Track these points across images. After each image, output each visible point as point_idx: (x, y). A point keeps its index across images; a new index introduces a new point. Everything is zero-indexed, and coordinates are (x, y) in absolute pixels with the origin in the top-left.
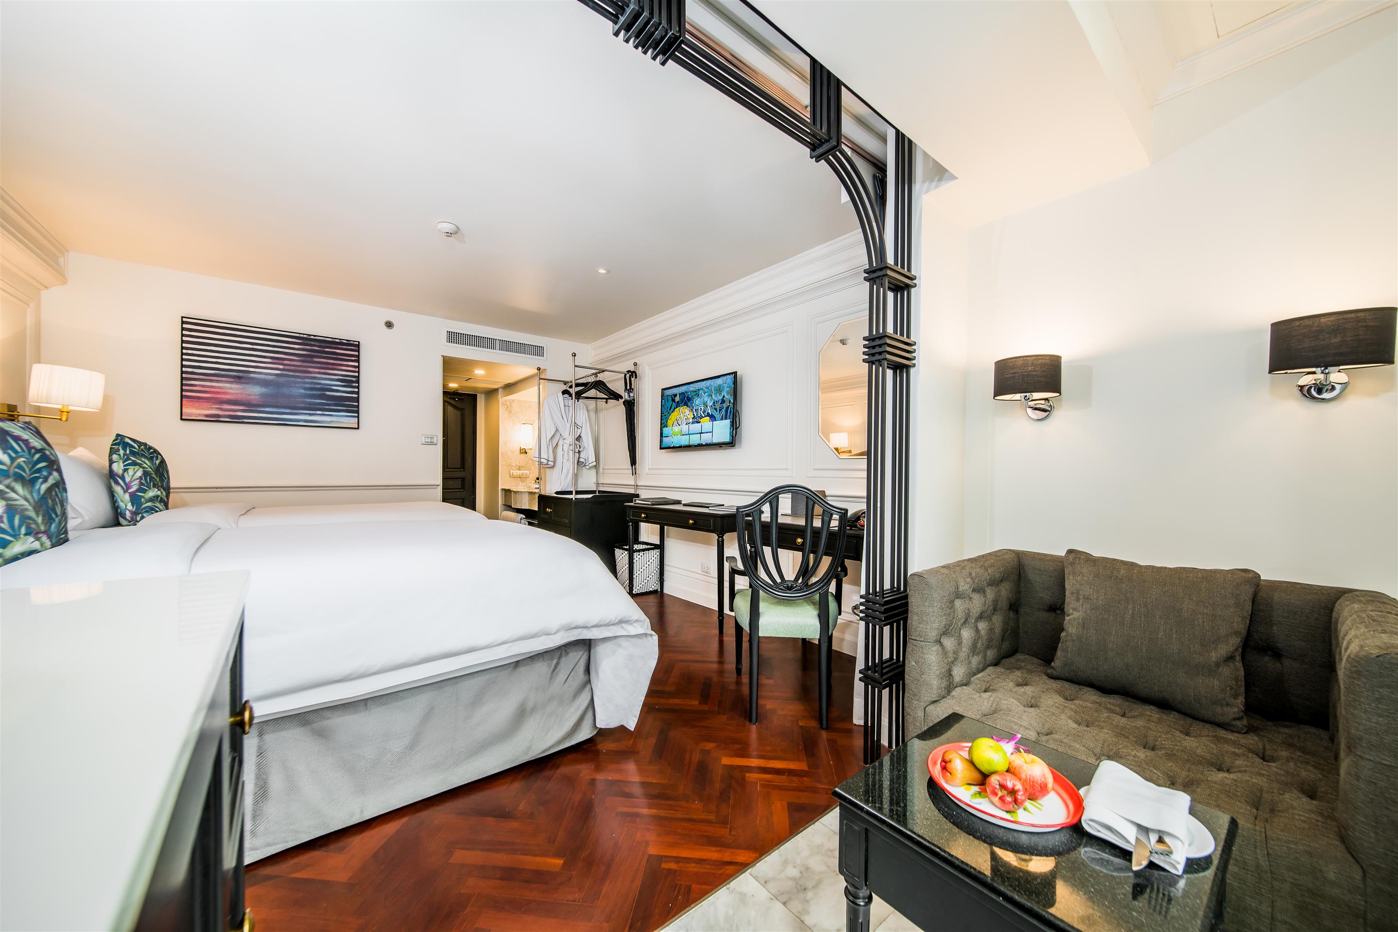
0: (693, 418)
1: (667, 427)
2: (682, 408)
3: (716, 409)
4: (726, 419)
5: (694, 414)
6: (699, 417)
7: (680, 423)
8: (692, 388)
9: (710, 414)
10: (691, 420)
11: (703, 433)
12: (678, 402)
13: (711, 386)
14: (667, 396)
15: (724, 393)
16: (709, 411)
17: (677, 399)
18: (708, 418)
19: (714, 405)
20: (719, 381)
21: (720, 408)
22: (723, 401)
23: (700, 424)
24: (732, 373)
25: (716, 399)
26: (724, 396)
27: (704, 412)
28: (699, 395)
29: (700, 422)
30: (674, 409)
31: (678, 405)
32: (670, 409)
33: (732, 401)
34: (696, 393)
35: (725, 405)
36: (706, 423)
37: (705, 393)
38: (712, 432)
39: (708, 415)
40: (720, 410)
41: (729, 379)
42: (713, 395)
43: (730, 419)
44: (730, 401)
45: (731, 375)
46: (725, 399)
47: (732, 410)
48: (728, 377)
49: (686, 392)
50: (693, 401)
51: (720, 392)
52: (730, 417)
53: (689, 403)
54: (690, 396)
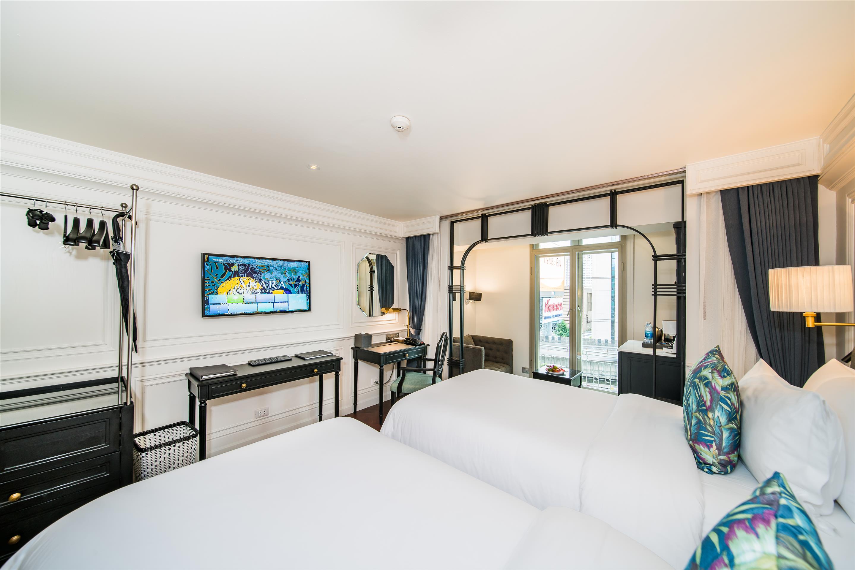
0: (262, 289)
1: (217, 294)
2: (242, 278)
3: (291, 285)
4: (302, 292)
5: (262, 286)
6: (270, 289)
7: (241, 292)
8: (258, 262)
9: (285, 288)
10: (259, 291)
11: (276, 302)
12: (236, 272)
13: (283, 265)
14: (216, 263)
15: (299, 274)
16: (284, 286)
17: (235, 268)
18: (282, 291)
19: (289, 282)
20: (294, 264)
21: (295, 284)
22: (298, 280)
23: (273, 295)
24: (307, 262)
25: (290, 277)
26: (299, 277)
27: (277, 285)
28: (268, 270)
29: (272, 293)
30: (230, 277)
31: (236, 274)
32: (222, 277)
33: (308, 281)
34: (265, 268)
35: (301, 283)
36: (280, 295)
37: (277, 270)
38: (288, 302)
39: (282, 288)
40: (295, 287)
41: (304, 265)
42: (287, 273)
43: (306, 293)
44: (305, 281)
45: (306, 263)
46: (300, 278)
47: (308, 287)
48: (302, 263)
49: (249, 265)
50: (261, 274)
51: (295, 273)
52: (306, 292)
53: (255, 276)
54: (256, 270)
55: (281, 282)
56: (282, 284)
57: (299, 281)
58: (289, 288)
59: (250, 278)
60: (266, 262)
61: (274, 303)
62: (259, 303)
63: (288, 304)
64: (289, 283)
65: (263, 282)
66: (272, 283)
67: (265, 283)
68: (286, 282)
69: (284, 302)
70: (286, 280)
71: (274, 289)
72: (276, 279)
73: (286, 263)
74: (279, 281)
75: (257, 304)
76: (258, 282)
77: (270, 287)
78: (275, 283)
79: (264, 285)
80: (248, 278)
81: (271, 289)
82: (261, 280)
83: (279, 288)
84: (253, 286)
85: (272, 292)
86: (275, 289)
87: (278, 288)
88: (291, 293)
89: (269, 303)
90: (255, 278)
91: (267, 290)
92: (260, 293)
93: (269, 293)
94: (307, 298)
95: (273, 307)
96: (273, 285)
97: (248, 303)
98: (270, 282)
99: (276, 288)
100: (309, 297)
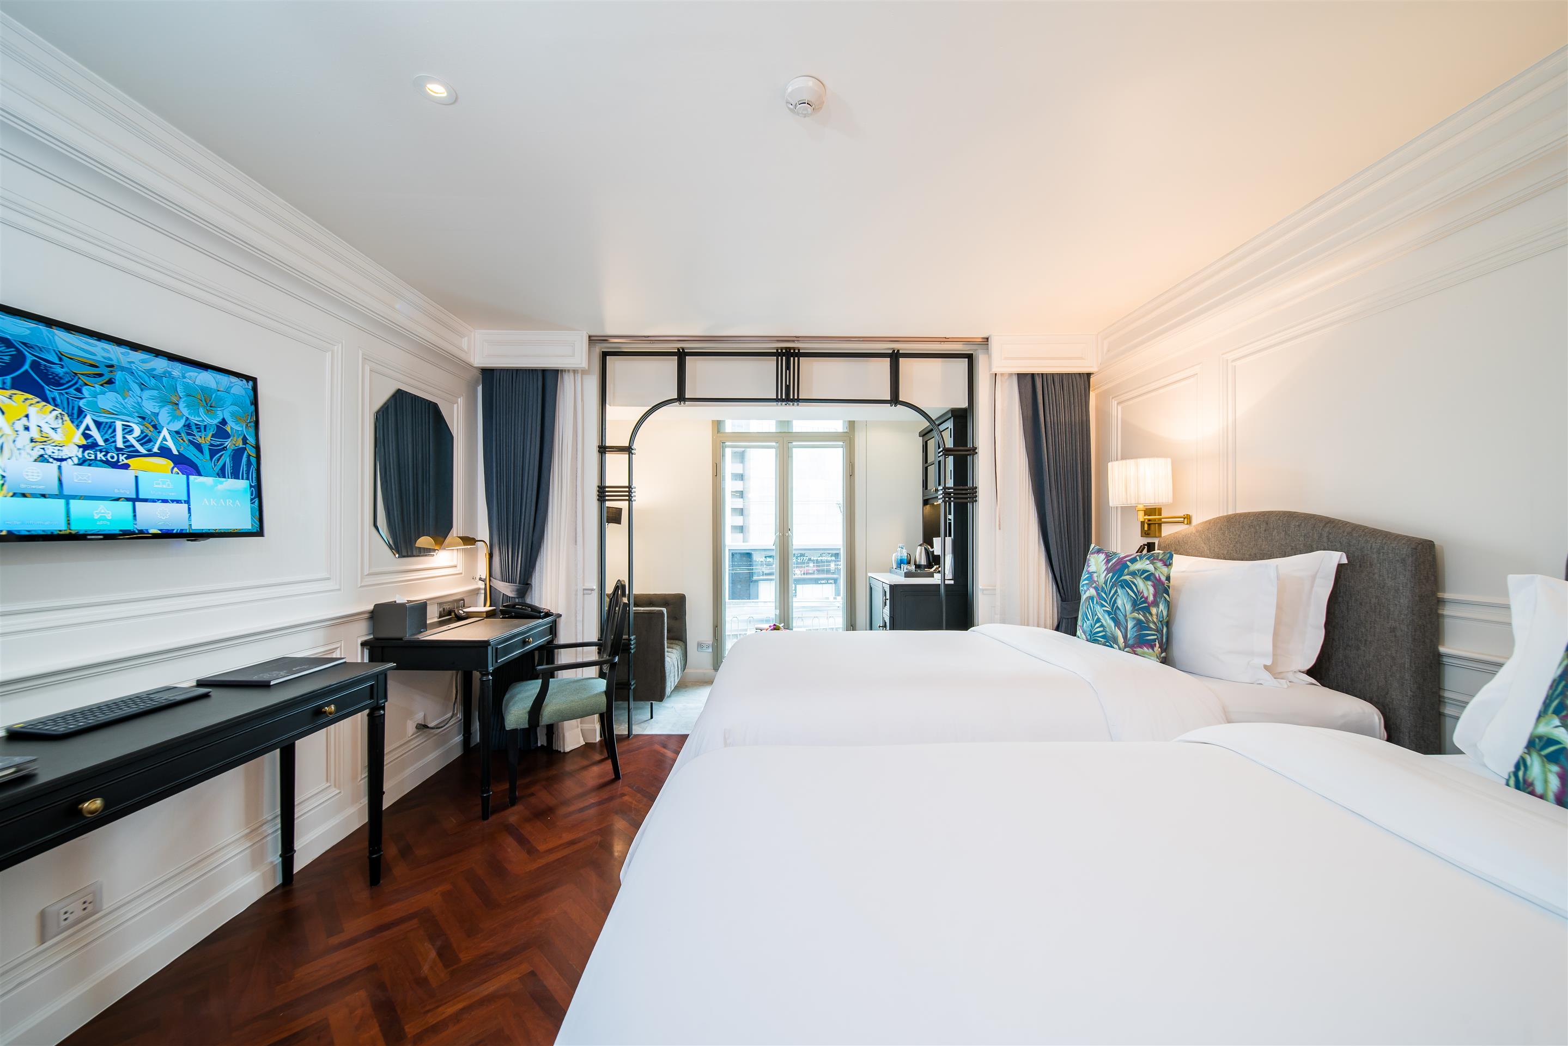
0: (85, 448)
3: (199, 447)
4: (235, 475)
5: (86, 436)
6: (118, 449)
8: (64, 341)
9: (175, 452)
10: (73, 451)
11: (146, 500)
13: (167, 374)
15: (223, 413)
16: (170, 444)
18: (169, 464)
19: (188, 434)
20: (206, 379)
21: (211, 445)
22: (221, 431)
23: (128, 475)
24: (248, 378)
25: (194, 419)
26: (224, 422)
27: (145, 440)
28: (110, 382)
29: (126, 467)
33: (251, 440)
34: (96, 371)
35: (229, 444)
36: (158, 476)
37: (143, 387)
38: (188, 502)
39: (164, 452)
40: (213, 453)
41: (240, 387)
42: (182, 405)
43: (248, 479)
44: (245, 440)
45: (245, 381)
46: (228, 429)
47: (253, 460)
48: (234, 379)
49: (25, 344)
50: (79, 390)
51: (210, 408)
52: (248, 474)
53: (51, 392)
54: (59, 370)
55: (159, 432)
56: (165, 439)
57: (227, 435)
58: (191, 453)
59: (30, 396)
60: (101, 351)
61: (137, 503)
62: (74, 497)
63: (189, 509)
64: (190, 438)
65: (88, 420)
66: (128, 430)
67: (98, 424)
68: (178, 432)
69: (173, 501)
70: (178, 425)
71: (134, 454)
72: (143, 418)
73: (177, 369)
74: (155, 427)
75: (68, 504)
76: (66, 418)
77: (120, 444)
78: (137, 432)
79: (94, 432)
80: (20, 396)
81: (121, 449)
82: (81, 412)
83: (155, 450)
84: (46, 429)
85: (126, 461)
86: (137, 451)
87: (149, 450)
88: (199, 474)
89: (118, 499)
90: (54, 399)
91: (107, 453)
92: (76, 461)
93: (115, 465)
94: (252, 495)
95: (135, 516)
96: (129, 437)
97: (24, 495)
98: (119, 425)
99: (142, 450)
100: (257, 493)
